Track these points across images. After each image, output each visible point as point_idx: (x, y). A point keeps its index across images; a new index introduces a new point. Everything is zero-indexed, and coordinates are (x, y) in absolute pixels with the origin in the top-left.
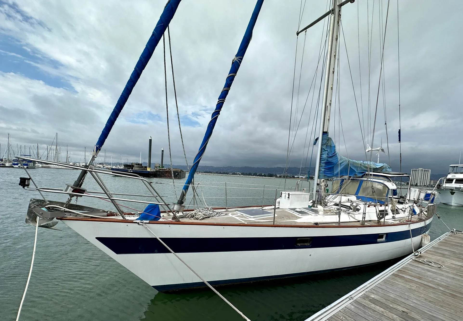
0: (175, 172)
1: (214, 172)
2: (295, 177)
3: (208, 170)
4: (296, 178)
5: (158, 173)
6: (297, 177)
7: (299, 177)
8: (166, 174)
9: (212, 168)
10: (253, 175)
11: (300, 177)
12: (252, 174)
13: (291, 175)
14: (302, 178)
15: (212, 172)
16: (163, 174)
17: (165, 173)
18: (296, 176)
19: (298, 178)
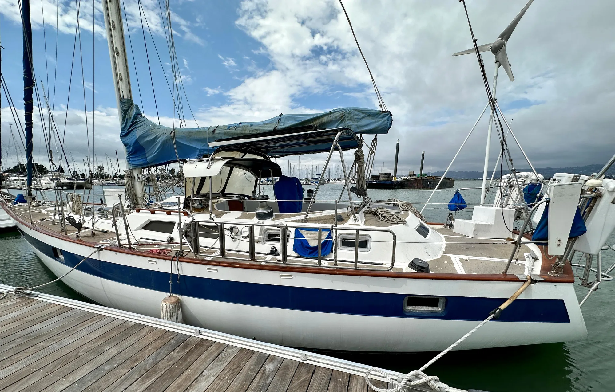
0: (427, 181)
5: (406, 183)
8: (415, 183)
16: (412, 184)
17: (413, 182)
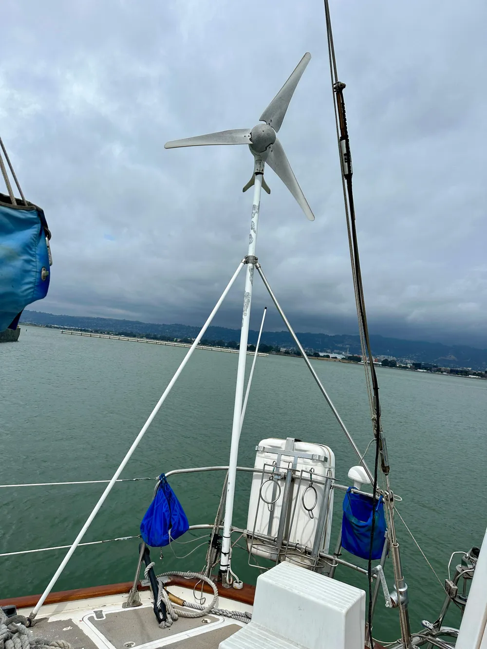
1: (142, 335)
2: (319, 356)
3: (129, 330)
4: (322, 358)
6: (324, 356)
7: (328, 356)
9: (138, 325)
10: (227, 347)
11: (331, 355)
12: (226, 344)
13: (313, 351)
14: (336, 358)
15: (136, 334)
18: (321, 354)
19: (328, 359)
